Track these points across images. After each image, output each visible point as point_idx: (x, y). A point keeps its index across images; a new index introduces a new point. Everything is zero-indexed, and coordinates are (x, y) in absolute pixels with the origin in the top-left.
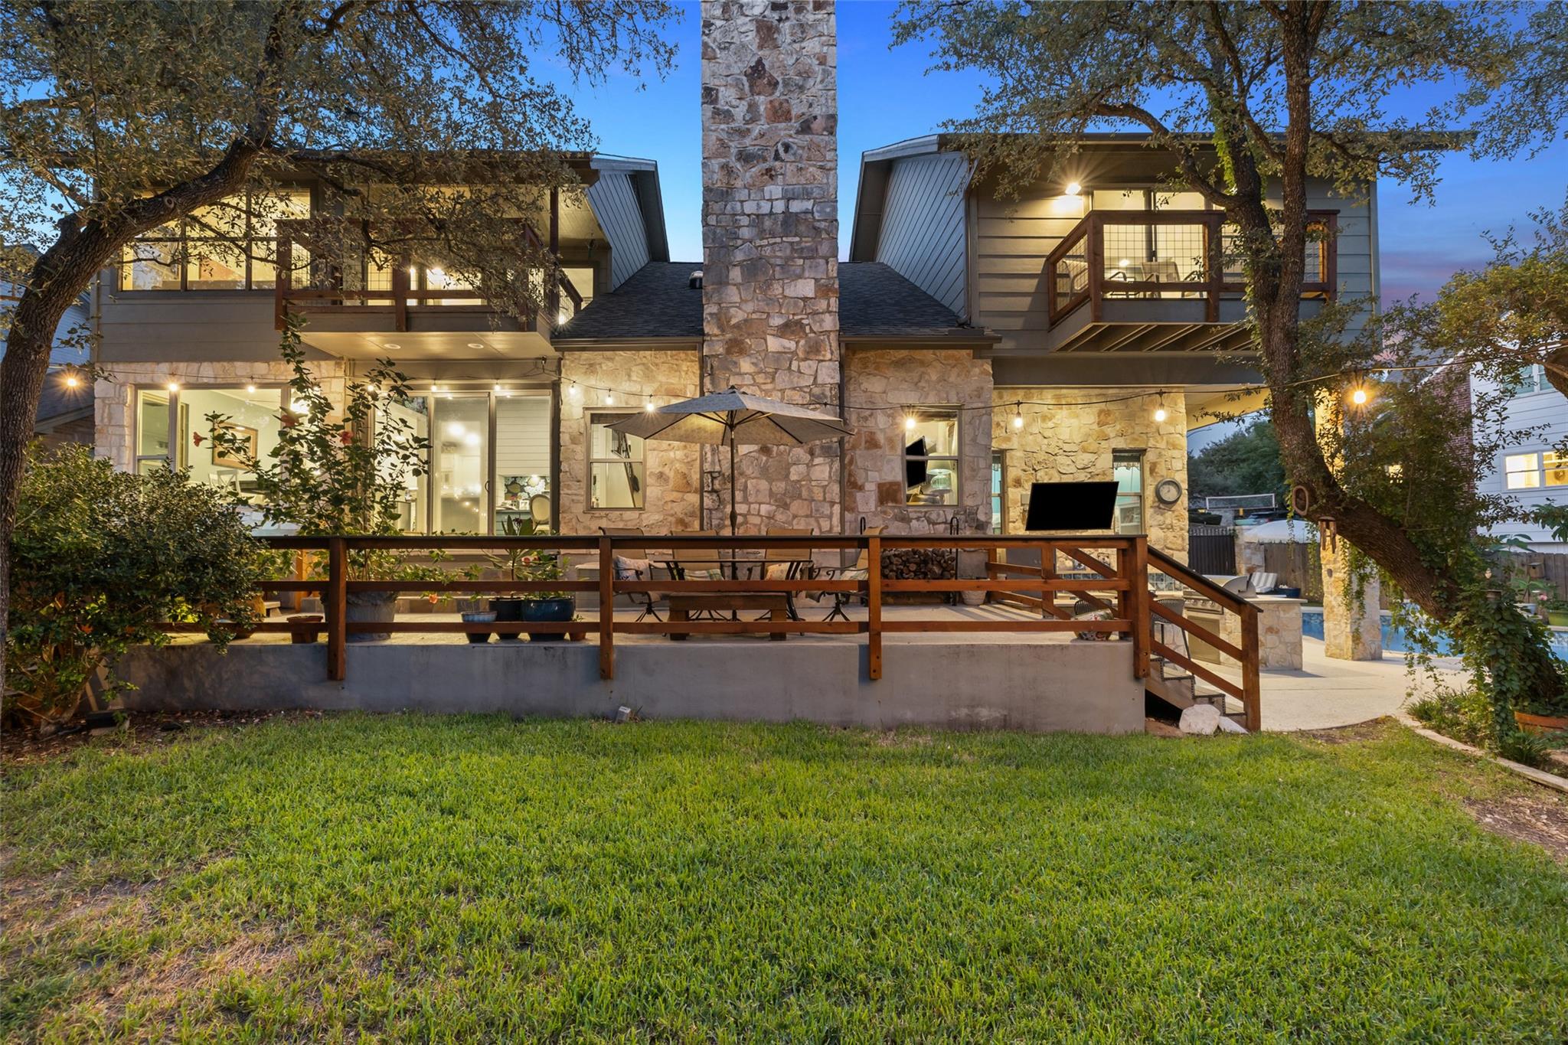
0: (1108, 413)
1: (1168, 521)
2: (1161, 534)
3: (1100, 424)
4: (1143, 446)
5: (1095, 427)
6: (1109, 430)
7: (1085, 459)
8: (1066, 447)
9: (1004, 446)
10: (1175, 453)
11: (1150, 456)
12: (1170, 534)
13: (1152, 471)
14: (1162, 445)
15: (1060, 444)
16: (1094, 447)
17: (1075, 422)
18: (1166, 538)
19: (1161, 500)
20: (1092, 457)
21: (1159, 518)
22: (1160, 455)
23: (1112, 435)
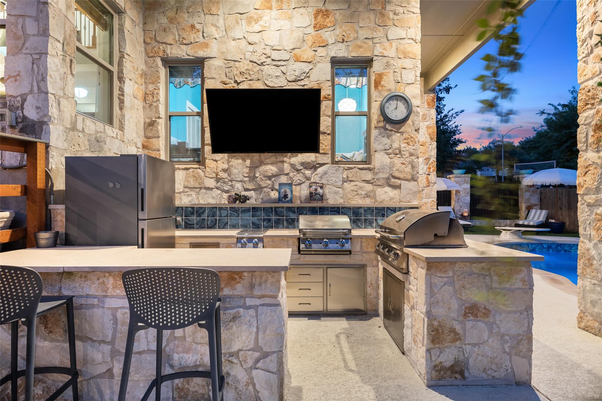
0: (326, 14)
1: (396, 145)
2: (386, 160)
3: (318, 27)
4: (369, 54)
5: (311, 30)
6: (328, 36)
7: (297, 68)
8: (275, 55)
9: (201, 54)
10: (407, 63)
11: (377, 67)
12: (397, 161)
13: (377, 84)
14: (391, 53)
15: (268, 51)
16: (308, 54)
17: (285, 24)
18: (392, 166)
19: (387, 120)
20: (306, 67)
21: (386, 140)
22: (388, 65)
23: (331, 41)
